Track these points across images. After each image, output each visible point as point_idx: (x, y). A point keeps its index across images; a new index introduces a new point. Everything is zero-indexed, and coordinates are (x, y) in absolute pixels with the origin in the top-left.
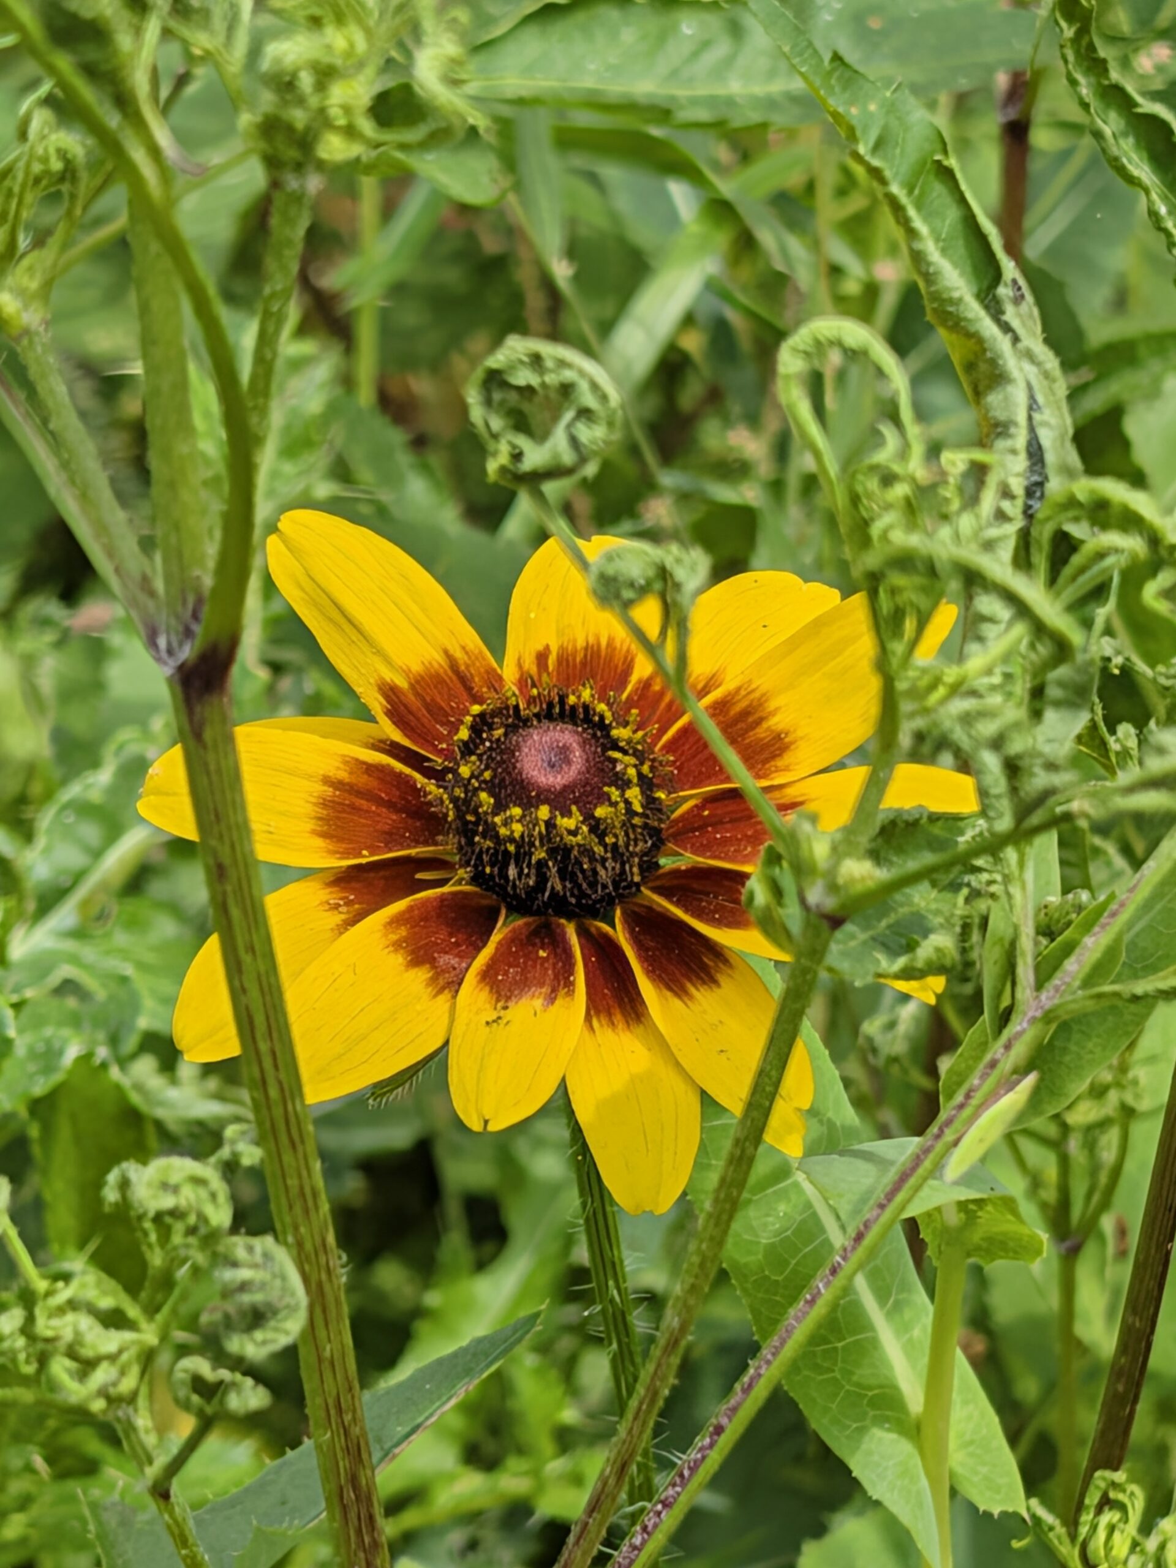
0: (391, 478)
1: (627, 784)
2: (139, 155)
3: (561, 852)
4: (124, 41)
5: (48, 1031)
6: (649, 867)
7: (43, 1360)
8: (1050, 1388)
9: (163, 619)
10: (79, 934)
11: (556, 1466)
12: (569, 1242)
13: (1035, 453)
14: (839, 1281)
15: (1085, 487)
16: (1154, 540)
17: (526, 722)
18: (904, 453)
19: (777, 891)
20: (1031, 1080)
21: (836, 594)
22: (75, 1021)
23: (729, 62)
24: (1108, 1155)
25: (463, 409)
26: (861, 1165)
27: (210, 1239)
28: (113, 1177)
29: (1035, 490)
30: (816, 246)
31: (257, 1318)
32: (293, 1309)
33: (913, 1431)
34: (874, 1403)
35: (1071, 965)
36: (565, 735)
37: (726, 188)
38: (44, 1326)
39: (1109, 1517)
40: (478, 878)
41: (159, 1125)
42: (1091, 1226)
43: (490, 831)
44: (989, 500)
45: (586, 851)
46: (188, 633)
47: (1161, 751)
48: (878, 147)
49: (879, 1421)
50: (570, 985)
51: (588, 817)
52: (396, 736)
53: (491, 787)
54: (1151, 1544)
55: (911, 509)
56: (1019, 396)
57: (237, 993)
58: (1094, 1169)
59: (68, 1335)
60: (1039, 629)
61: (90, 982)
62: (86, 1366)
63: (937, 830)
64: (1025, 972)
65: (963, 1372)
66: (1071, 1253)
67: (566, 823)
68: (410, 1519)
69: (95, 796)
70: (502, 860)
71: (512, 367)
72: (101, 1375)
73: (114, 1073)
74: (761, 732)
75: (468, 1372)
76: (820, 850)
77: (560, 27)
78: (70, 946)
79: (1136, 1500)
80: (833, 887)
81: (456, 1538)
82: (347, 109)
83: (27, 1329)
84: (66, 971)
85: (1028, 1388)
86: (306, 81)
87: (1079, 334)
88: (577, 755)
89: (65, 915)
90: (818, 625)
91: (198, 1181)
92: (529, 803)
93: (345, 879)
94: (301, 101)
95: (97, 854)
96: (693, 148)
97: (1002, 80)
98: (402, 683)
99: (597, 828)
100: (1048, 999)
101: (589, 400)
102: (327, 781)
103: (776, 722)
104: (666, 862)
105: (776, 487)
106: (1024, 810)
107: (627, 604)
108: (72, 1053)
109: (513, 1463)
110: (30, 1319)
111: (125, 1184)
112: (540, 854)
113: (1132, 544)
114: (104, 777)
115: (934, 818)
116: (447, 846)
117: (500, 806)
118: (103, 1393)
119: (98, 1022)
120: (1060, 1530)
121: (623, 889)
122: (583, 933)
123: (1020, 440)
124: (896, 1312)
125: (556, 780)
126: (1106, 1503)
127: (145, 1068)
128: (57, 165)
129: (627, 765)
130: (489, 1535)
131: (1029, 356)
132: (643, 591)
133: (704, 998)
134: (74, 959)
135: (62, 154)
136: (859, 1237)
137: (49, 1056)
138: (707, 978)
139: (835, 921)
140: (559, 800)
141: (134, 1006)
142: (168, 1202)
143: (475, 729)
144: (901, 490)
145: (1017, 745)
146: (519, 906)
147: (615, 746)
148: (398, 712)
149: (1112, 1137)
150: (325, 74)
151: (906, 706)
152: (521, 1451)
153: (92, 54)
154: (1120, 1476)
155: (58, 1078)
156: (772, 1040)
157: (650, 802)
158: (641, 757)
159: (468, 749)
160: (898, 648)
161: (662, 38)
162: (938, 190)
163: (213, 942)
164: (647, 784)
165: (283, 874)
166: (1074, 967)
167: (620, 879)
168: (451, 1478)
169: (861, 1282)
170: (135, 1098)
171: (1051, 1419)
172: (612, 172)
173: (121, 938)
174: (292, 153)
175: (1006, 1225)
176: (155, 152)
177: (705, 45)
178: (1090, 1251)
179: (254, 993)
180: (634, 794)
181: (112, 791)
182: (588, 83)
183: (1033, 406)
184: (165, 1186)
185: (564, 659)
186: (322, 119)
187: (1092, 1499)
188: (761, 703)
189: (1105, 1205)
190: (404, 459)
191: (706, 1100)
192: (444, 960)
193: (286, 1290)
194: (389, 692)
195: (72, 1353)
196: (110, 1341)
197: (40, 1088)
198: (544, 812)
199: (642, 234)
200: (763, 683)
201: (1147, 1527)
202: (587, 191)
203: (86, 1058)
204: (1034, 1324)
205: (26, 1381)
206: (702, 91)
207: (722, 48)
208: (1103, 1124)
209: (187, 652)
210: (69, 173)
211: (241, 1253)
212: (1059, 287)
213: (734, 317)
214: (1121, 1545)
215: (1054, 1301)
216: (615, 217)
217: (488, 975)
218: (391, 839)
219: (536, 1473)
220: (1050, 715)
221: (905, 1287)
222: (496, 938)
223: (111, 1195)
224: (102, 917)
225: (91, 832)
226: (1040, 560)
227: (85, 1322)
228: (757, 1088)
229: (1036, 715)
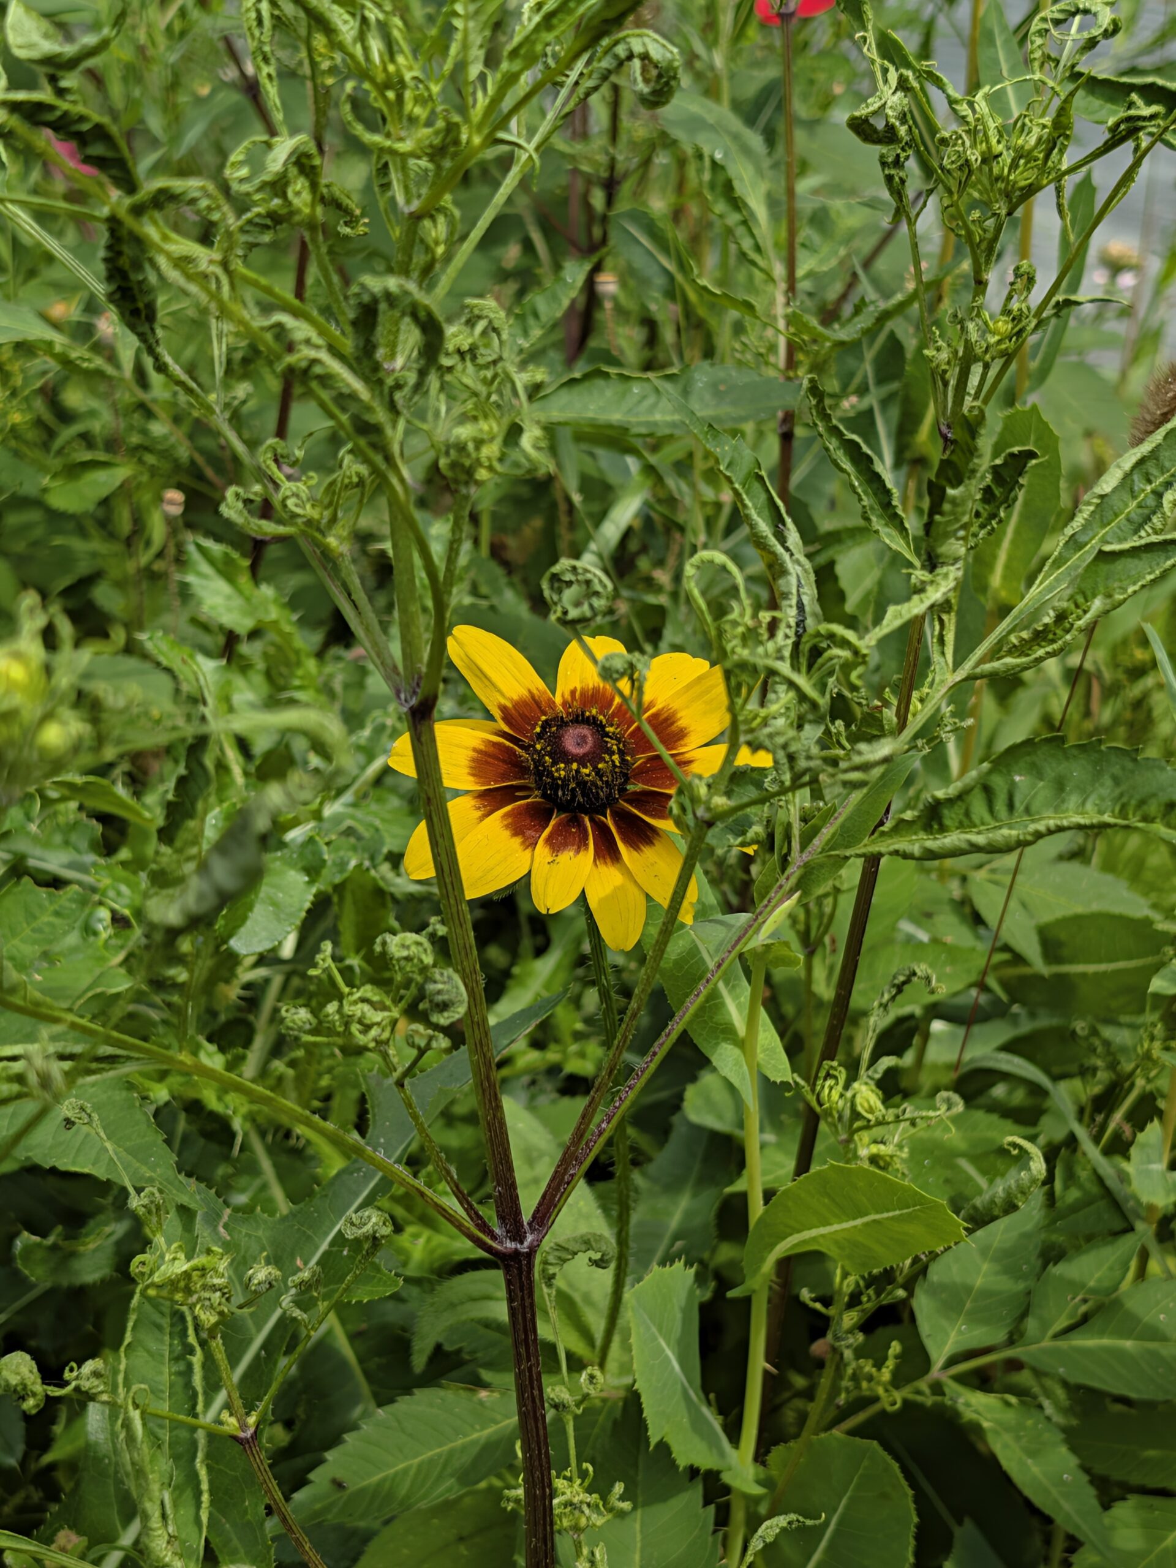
0: (498, 592)
1: (612, 753)
2: (395, 481)
3: (582, 784)
4: (389, 431)
5: (342, 853)
6: (622, 790)
7: (347, 1025)
8: (799, 1012)
9: (403, 686)
10: (354, 805)
11: (573, 1048)
12: (578, 942)
13: (800, 607)
14: (710, 986)
15: (824, 628)
16: (856, 652)
17: (566, 724)
18: (742, 615)
19: (683, 809)
20: (797, 895)
21: (707, 664)
22: (354, 849)
23: (654, 406)
24: (828, 910)
25: (541, 591)
26: (719, 927)
27: (424, 969)
28: (379, 940)
29: (800, 623)
30: (693, 486)
31: (444, 1007)
32: (461, 1002)
33: (741, 1044)
34: (724, 1031)
35: (816, 841)
36: (585, 731)
37: (653, 459)
38: (348, 1009)
39: (830, 1082)
40: (544, 795)
41: (392, 896)
42: (820, 942)
43: (550, 774)
44: (780, 635)
45: (594, 784)
46: (415, 693)
47: (860, 753)
48: (729, 466)
49: (726, 1040)
50: (586, 845)
51: (595, 768)
52: (506, 729)
53: (550, 754)
54: (849, 1094)
55: (744, 638)
56: (793, 580)
57: (436, 856)
58: (821, 915)
59: (359, 1014)
60: (802, 697)
61: (360, 829)
62: (367, 1028)
63: (755, 775)
64: (796, 844)
65: (763, 1016)
66: (810, 954)
67: (586, 771)
68: (505, 1072)
69: (363, 742)
70: (555, 787)
71: (563, 572)
72: (374, 1032)
73: (373, 873)
74: (674, 728)
75: (536, 1015)
76: (703, 791)
77: (577, 389)
78: (350, 810)
79: (842, 1075)
80: (708, 809)
81: (526, 1079)
82: (489, 459)
83: (340, 1010)
84: (349, 822)
85: (789, 1009)
86: (471, 446)
87: (814, 527)
88: (590, 739)
89: (348, 797)
90: (700, 679)
91: (418, 944)
92: (568, 762)
93: (483, 795)
94: (468, 455)
95: (363, 768)
96: (638, 443)
97: (780, 414)
98: (509, 705)
99: (599, 773)
100: (806, 857)
101: (598, 588)
102: (475, 750)
103: (682, 723)
104: (631, 788)
105: (675, 595)
106: (796, 777)
107: (615, 681)
108: (353, 863)
109: (553, 1046)
110: (341, 1006)
111: (384, 944)
112: (573, 785)
113: (845, 654)
114: (366, 732)
115: (753, 769)
116: (529, 781)
117: (554, 763)
118: (375, 1040)
119: (364, 850)
120: (807, 1088)
121: (610, 801)
122: (592, 820)
123: (794, 602)
124: (732, 989)
125: (580, 751)
126: (828, 1076)
127: (385, 868)
128: (355, 479)
129: (613, 744)
130: (541, 1078)
131: (798, 562)
132: (622, 675)
133: (649, 852)
134: (353, 817)
135: (358, 474)
136: (719, 966)
137: (342, 865)
138: (649, 842)
139: (710, 824)
140: (582, 761)
141: (382, 843)
142: (405, 953)
143: (543, 727)
144: (740, 629)
145: (793, 748)
146: (563, 808)
147: (607, 735)
148: (507, 718)
149: (829, 901)
150: (479, 443)
151: (742, 727)
152: (557, 1041)
153: (374, 438)
154: (835, 1064)
155: (345, 875)
156: (680, 877)
157: (623, 761)
158: (619, 740)
159: (540, 736)
160: (739, 701)
161: (624, 395)
162: (757, 486)
163: (423, 825)
164: (621, 753)
165: (457, 793)
166: (818, 842)
167: (609, 796)
168: (524, 1053)
169: (721, 985)
170: (381, 884)
171: (801, 1025)
172: (600, 452)
173: (374, 807)
174: (463, 477)
175: (785, 952)
176: (402, 480)
177: (644, 397)
178: (819, 952)
179: (444, 857)
180: (616, 757)
181: (371, 739)
182: (590, 415)
183: (799, 585)
184: (403, 946)
185: (583, 693)
186: (478, 462)
187: (822, 1074)
188: (674, 713)
189: (826, 932)
190: (504, 581)
191: (649, 898)
192: (529, 833)
193: (458, 994)
194: (503, 709)
195: (360, 1022)
196: (377, 1017)
197: (338, 880)
198: (575, 766)
199: (613, 478)
200: (675, 706)
201: (847, 1087)
202: (588, 459)
203: (359, 866)
204: (793, 982)
205: (338, 1034)
206: (643, 419)
207: (651, 400)
208: (826, 895)
209: (414, 702)
210: (361, 483)
211: (438, 977)
212: (805, 506)
213: (655, 517)
214: (835, 1095)
215: (803, 974)
216: (599, 470)
217: (549, 841)
218: (504, 777)
219: (564, 1052)
220: (807, 727)
221: (737, 978)
222: (552, 823)
223: (378, 948)
224: (365, 796)
225: (361, 758)
226: (804, 661)
227: (366, 1007)
228: (673, 900)
229: (800, 727)
